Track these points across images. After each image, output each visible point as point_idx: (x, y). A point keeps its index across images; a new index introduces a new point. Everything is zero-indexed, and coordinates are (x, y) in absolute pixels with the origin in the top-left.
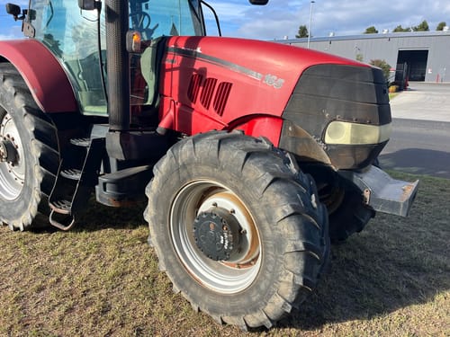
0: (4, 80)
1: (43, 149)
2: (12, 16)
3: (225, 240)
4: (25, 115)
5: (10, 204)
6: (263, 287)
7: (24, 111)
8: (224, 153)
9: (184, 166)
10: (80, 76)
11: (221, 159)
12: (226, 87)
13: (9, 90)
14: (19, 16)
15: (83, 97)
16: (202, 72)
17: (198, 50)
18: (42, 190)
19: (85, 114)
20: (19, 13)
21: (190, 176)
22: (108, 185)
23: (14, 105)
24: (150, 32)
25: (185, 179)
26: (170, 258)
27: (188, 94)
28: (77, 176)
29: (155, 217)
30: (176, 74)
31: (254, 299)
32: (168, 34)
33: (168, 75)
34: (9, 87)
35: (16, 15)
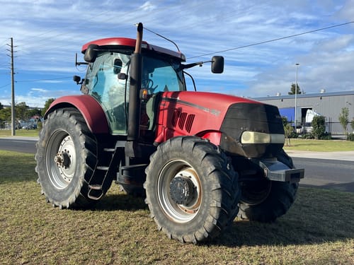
0: (70, 116)
1: (88, 154)
2: (76, 82)
3: (185, 191)
4: (81, 135)
5: (61, 192)
6: (203, 213)
7: (81, 133)
8: (184, 144)
9: (166, 153)
11: (183, 147)
12: (192, 117)
13: (73, 121)
14: (80, 82)
15: (113, 125)
16: (180, 110)
17: (178, 99)
18: (85, 178)
19: (113, 135)
20: (80, 80)
21: (168, 158)
22: (124, 171)
23: (75, 130)
24: (152, 90)
25: (166, 161)
26: (157, 208)
27: (171, 122)
28: (107, 168)
29: (150, 185)
30: (166, 111)
31: (199, 221)
32: (163, 91)
33: (161, 112)
34: (73, 120)
35: (78, 82)
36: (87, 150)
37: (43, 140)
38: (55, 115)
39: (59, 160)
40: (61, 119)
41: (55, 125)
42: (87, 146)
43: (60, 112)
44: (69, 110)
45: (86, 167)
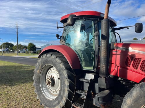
0: (56, 58)
1: (69, 82)
4: (64, 70)
7: (64, 68)
10: (82, 56)
14: (59, 38)
16: (133, 56)
19: (84, 69)
22: (99, 98)
23: (60, 66)
27: (125, 63)
34: (58, 60)
35: (58, 37)
36: (69, 80)
37: (38, 69)
38: (46, 56)
39: (49, 83)
40: (50, 59)
41: (46, 62)
42: (69, 77)
43: (49, 55)
44: (55, 54)
45: (68, 90)
